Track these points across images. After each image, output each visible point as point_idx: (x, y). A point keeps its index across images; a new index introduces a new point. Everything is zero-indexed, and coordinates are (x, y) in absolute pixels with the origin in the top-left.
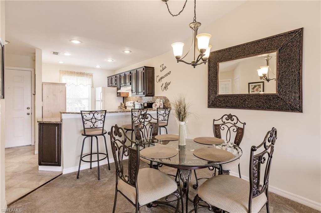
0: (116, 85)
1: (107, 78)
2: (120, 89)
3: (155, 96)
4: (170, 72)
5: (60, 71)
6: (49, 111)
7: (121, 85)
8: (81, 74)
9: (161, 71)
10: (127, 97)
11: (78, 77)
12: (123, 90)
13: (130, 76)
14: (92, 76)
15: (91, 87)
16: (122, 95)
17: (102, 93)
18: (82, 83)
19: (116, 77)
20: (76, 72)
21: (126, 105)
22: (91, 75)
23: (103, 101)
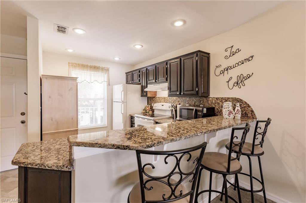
0: (139, 81)
1: (125, 74)
2: (147, 87)
3: (211, 96)
4: (252, 57)
5: (69, 63)
6: (52, 120)
7: (148, 82)
8: (95, 68)
9: (226, 57)
10: (154, 97)
11: (92, 71)
12: (151, 88)
13: (167, 68)
14: (108, 72)
15: (107, 85)
16: (149, 95)
17: (123, 92)
18: (96, 80)
19: (139, 72)
20: (89, 65)
21: (154, 108)
22: (106, 70)
23: (125, 102)
